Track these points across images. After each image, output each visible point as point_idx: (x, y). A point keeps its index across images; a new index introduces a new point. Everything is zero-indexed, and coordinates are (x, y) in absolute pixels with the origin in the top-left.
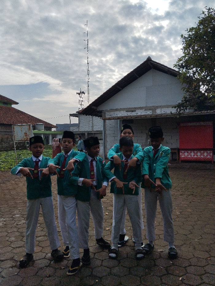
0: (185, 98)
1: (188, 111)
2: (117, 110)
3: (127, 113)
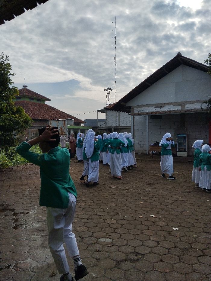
3: (155, 108)
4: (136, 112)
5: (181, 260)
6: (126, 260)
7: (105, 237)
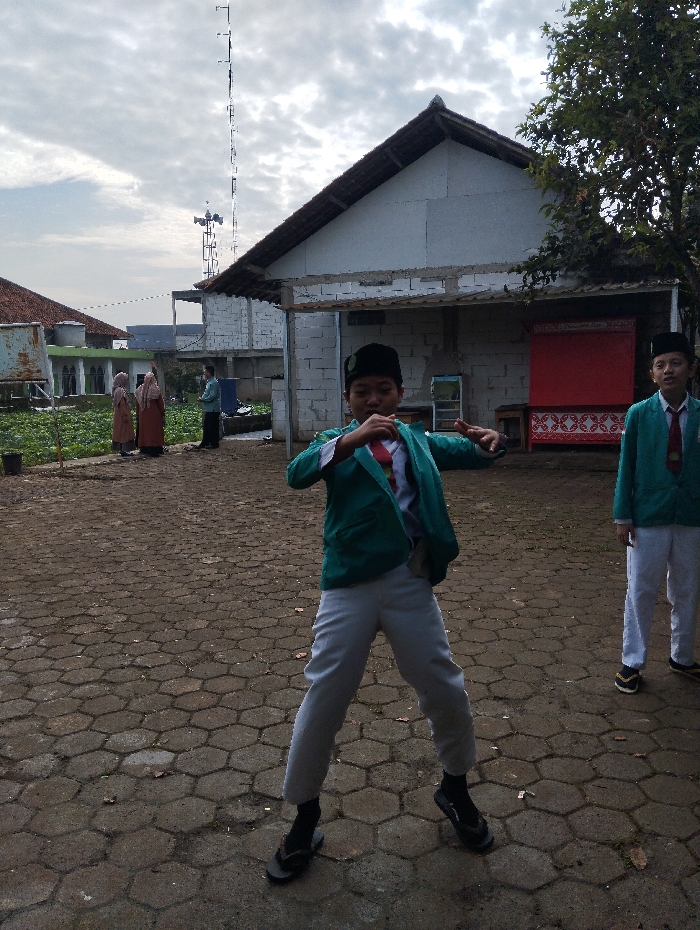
0: (552, 239)
1: (559, 284)
2: (328, 278)
3: (363, 289)
4: (298, 301)
5: (408, 809)
6: (214, 827)
7: (152, 748)
